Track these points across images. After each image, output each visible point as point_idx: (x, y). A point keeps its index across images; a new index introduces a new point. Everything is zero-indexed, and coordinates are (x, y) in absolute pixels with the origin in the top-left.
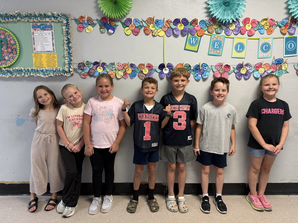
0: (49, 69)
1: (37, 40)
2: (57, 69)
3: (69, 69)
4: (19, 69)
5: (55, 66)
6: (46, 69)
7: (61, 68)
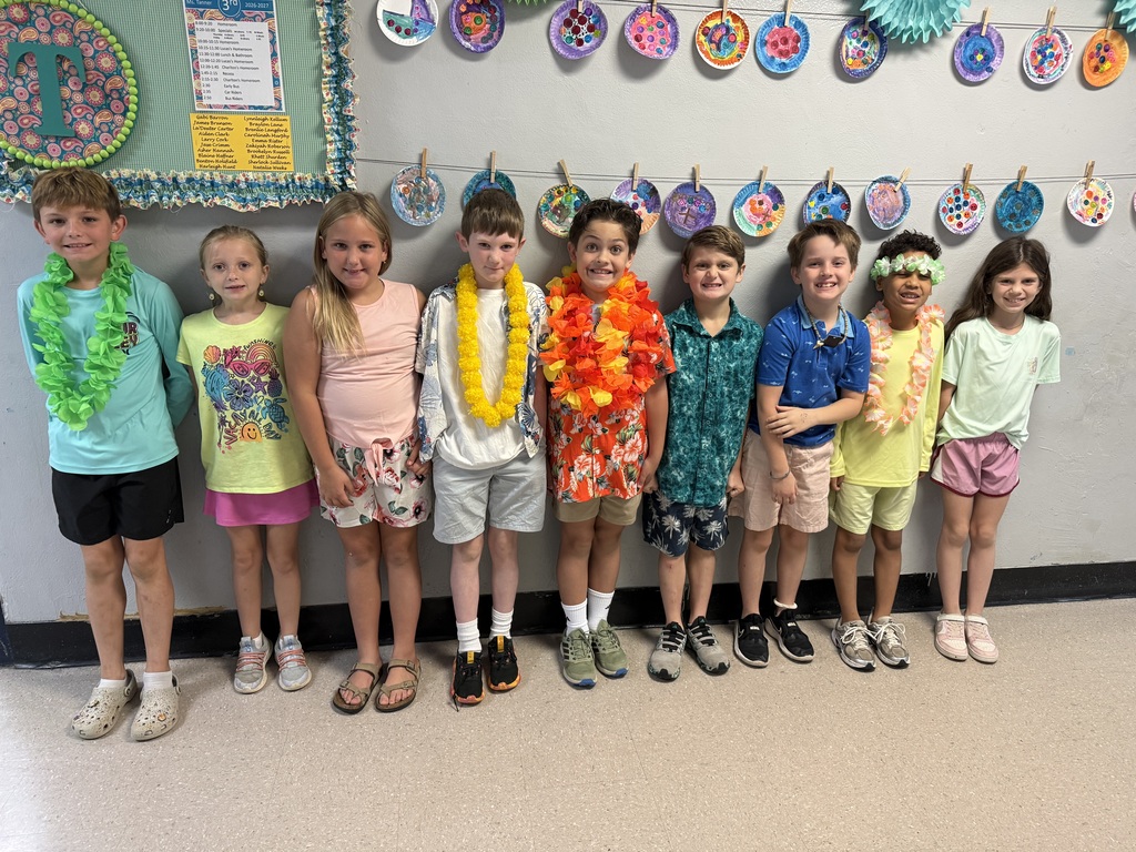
0: (261, 180)
1: (209, 57)
2: (293, 181)
3: (342, 180)
4: (135, 175)
5: (285, 166)
6: (247, 179)
7: (309, 176)
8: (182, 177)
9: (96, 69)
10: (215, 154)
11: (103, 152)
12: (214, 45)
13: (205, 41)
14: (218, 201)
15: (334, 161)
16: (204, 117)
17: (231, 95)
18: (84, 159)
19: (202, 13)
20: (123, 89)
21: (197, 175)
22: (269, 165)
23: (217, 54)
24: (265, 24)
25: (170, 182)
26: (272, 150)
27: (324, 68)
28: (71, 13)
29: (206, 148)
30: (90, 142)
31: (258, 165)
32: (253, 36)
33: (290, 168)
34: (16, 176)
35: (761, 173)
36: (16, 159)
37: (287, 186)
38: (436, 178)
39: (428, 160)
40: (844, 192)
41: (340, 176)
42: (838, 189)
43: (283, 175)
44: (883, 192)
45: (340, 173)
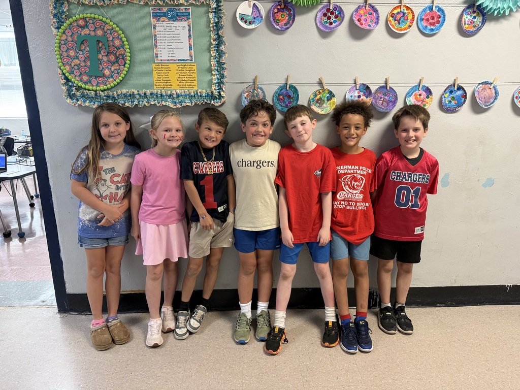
0: (183, 93)
1: (162, 38)
2: (197, 93)
3: (219, 92)
4: (128, 92)
5: (193, 86)
6: (177, 93)
7: (204, 91)
8: (148, 92)
9: (113, 46)
10: (163, 82)
11: (114, 82)
12: (164, 33)
13: (160, 31)
14: (164, 103)
15: (215, 84)
16: (159, 65)
17: (170, 55)
18: (107, 85)
19: (159, 19)
20: (124, 54)
21: (155, 91)
22: (187, 86)
23: (165, 37)
24: (187, 22)
25: (143, 95)
26: (188, 79)
27: (212, 41)
28: (103, 22)
29: (159, 79)
30: (109, 78)
31: (182, 86)
32: (181, 28)
33: (196, 87)
34: (78, 94)
35: (420, 80)
36: (78, 86)
37: (194, 95)
38: (261, 89)
39: (258, 81)
40: (463, 89)
41: (218, 91)
42: (460, 88)
43: (192, 91)
44: (484, 89)
45: (218, 89)
